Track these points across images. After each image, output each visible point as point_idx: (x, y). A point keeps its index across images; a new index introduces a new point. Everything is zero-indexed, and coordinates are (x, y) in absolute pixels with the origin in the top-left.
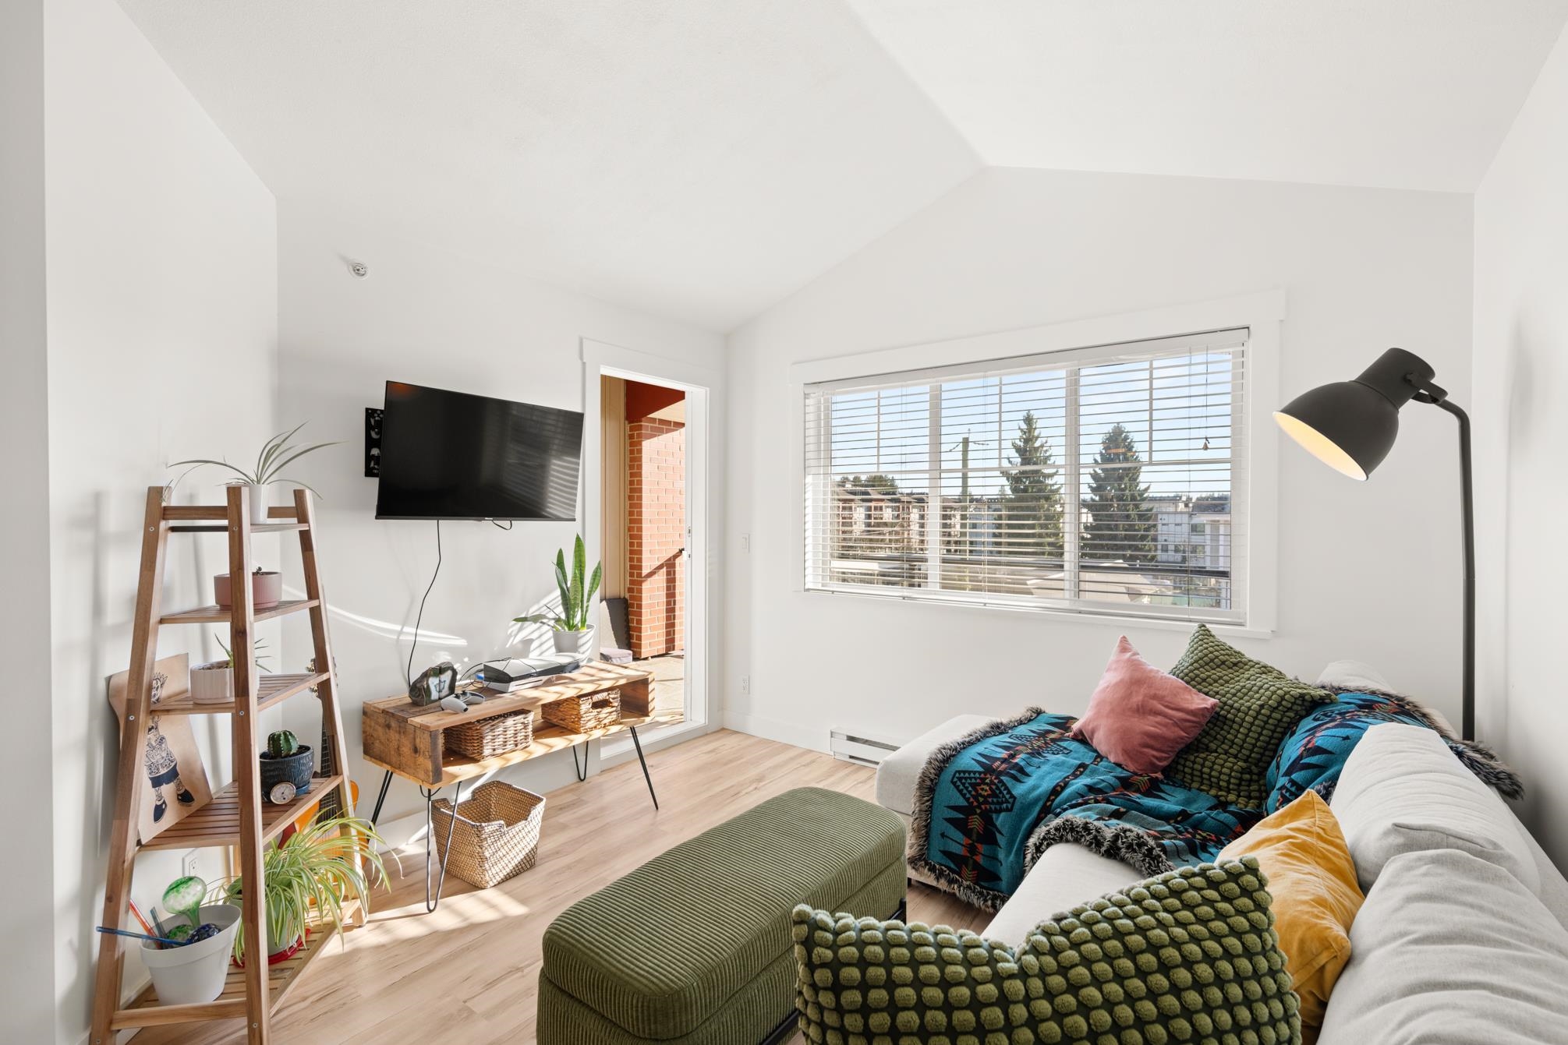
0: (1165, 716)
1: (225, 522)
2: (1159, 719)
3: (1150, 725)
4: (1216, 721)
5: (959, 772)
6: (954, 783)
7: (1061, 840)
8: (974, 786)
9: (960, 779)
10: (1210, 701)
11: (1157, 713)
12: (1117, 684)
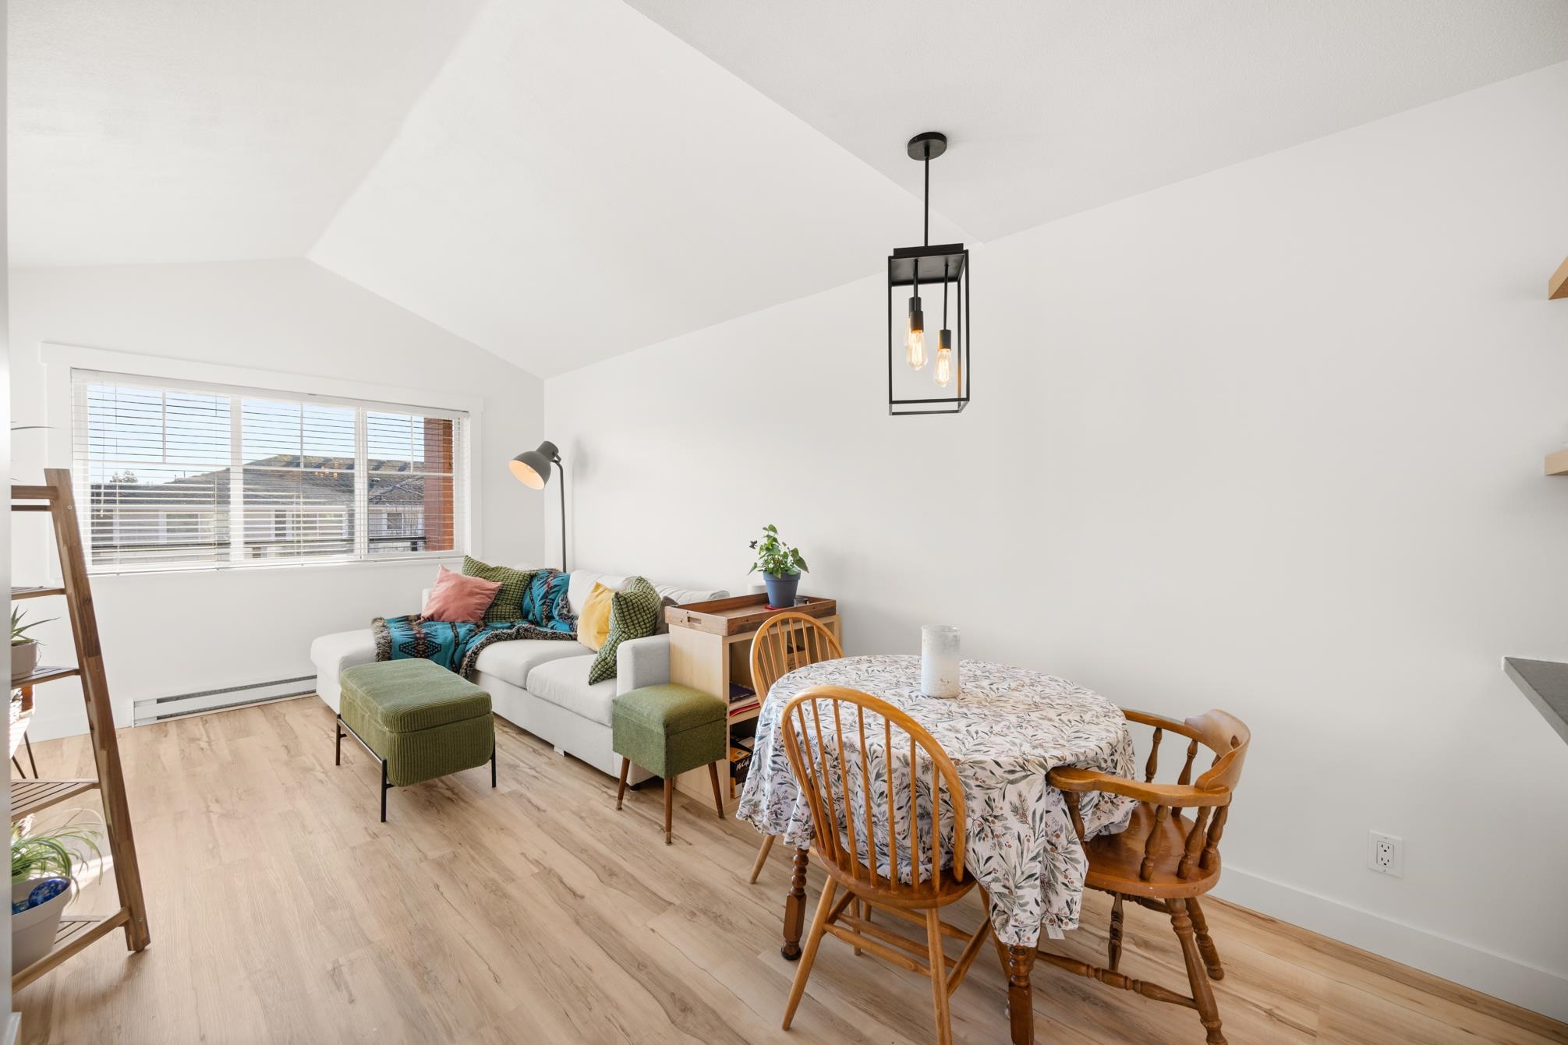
0: (482, 594)
1: (46, 502)
2: (480, 596)
3: (475, 600)
4: (501, 591)
5: (402, 644)
6: (402, 651)
7: (490, 643)
8: (414, 648)
9: (404, 647)
10: (499, 583)
11: (478, 594)
12: (454, 586)
